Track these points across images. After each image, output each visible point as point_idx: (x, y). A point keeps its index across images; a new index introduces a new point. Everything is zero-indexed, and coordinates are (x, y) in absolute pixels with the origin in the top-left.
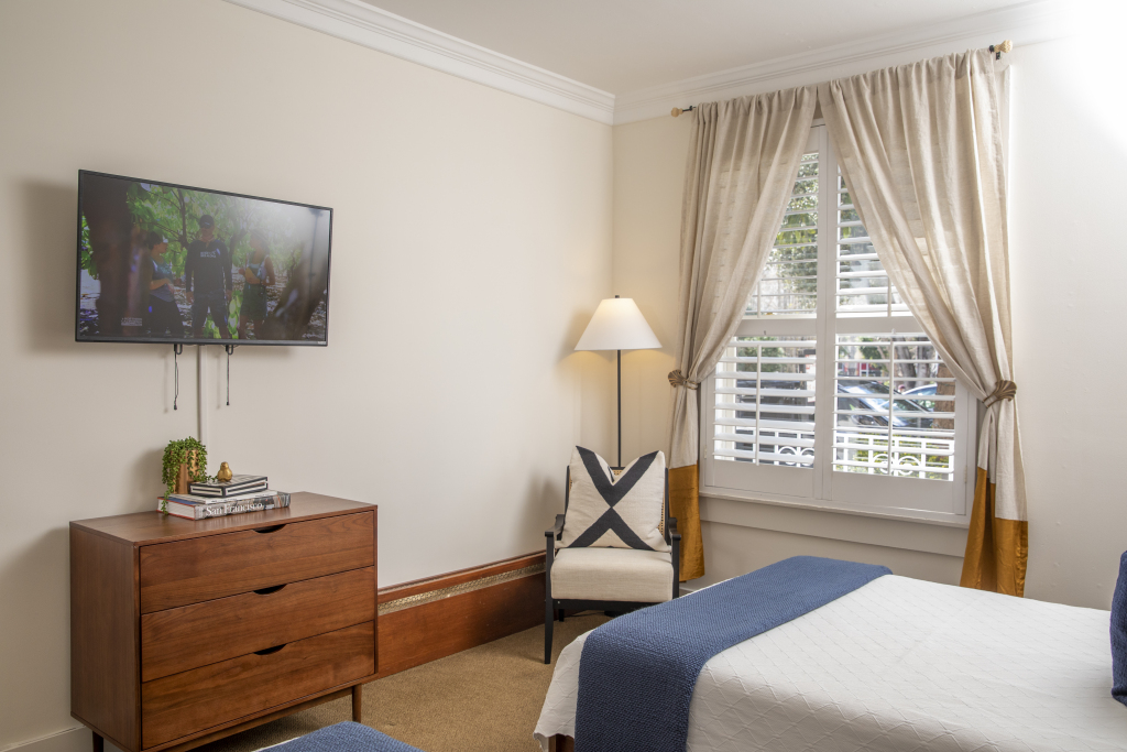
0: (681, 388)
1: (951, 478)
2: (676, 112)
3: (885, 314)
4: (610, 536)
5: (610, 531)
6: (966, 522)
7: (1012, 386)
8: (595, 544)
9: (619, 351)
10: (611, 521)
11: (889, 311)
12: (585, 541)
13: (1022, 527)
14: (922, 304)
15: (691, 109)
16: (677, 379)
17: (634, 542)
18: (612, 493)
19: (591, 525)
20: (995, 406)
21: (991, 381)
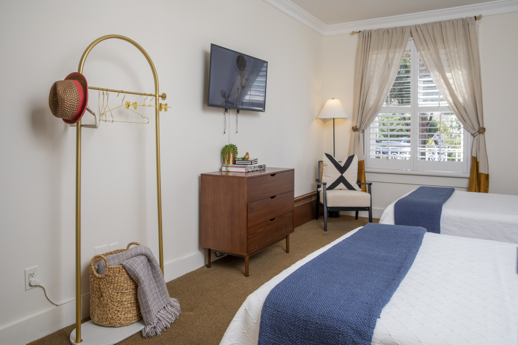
0: (357, 132)
1: (462, 161)
2: (353, 33)
3: (438, 105)
4: (341, 185)
5: (341, 183)
6: (468, 175)
7: (484, 129)
8: (336, 188)
9: (334, 119)
10: (342, 180)
11: (439, 104)
12: (332, 187)
13: (487, 176)
14: (451, 101)
15: (360, 32)
16: (355, 129)
17: (350, 187)
18: (342, 169)
19: (334, 181)
20: (478, 135)
21: (477, 128)
